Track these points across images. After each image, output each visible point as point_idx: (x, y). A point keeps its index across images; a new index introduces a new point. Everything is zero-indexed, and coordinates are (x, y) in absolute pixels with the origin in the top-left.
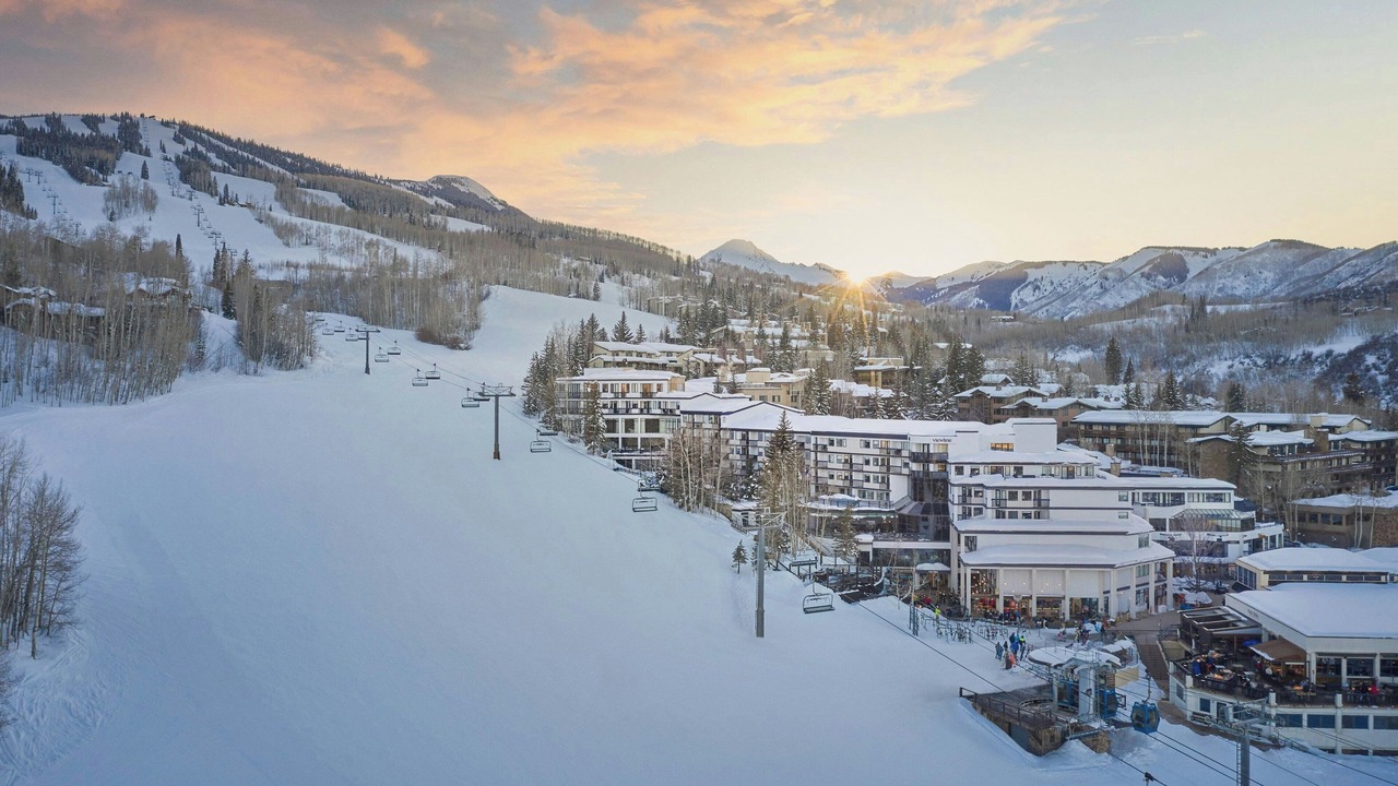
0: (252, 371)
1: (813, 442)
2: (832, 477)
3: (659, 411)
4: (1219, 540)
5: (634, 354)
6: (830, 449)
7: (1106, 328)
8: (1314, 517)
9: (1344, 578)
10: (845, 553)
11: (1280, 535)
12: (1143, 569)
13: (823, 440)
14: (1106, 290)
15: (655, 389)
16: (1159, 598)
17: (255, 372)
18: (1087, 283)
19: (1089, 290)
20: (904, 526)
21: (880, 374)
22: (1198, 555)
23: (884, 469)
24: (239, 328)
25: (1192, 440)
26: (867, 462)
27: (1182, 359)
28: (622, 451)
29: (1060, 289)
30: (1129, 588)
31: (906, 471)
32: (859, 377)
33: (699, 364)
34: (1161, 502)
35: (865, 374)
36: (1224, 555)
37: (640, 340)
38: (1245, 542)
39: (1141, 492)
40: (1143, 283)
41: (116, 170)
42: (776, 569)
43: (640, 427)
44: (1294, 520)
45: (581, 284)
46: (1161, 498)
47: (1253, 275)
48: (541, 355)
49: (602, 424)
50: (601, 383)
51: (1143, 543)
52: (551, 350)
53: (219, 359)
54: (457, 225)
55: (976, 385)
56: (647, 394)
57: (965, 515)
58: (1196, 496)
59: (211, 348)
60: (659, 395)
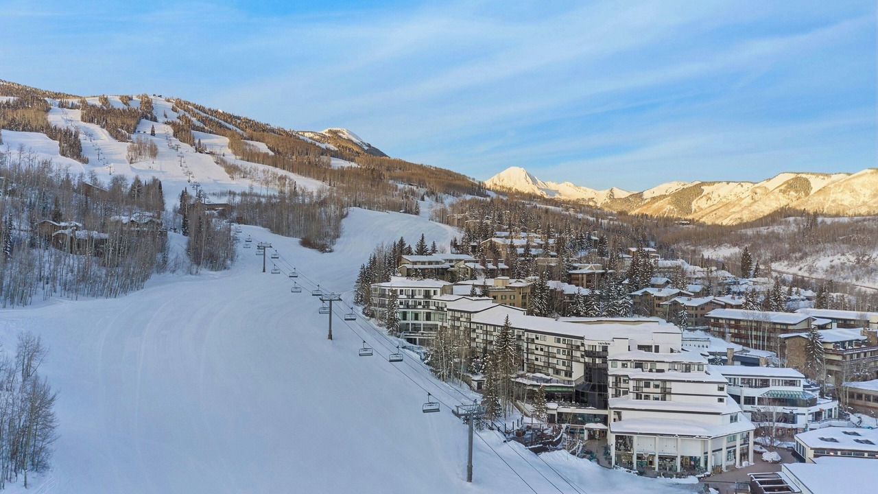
0: (194, 272)
1: (526, 336)
2: (537, 359)
3: (434, 308)
4: (791, 413)
5: (427, 263)
6: (536, 341)
7: (748, 233)
8: (860, 396)
9: (866, 455)
10: (538, 416)
11: (835, 409)
12: (732, 437)
13: (533, 336)
14: (755, 201)
15: (432, 294)
16: (744, 455)
17: (197, 272)
18: (743, 196)
19: (744, 201)
20: (578, 397)
21: (585, 276)
22: (778, 421)
23: (569, 358)
24: (189, 243)
25: (782, 336)
26: (559, 353)
27: (798, 255)
28: (410, 333)
29: (724, 200)
30: (721, 449)
31: (582, 360)
32: (570, 279)
33: (468, 270)
34: (754, 385)
35: (575, 276)
36: (794, 422)
37: (434, 251)
38: (810, 414)
39: (740, 378)
40: (781, 196)
41: (137, 131)
42: (491, 429)
43: (422, 317)
44: (846, 397)
45: (408, 203)
46: (754, 382)
47: (856, 191)
48: (367, 264)
49: (399, 316)
50: (399, 289)
51: (734, 419)
52: (373, 262)
53: (175, 265)
54: (337, 163)
55: (647, 286)
56: (427, 295)
57: (617, 395)
58: (777, 381)
59: (171, 257)
60: (435, 297)
